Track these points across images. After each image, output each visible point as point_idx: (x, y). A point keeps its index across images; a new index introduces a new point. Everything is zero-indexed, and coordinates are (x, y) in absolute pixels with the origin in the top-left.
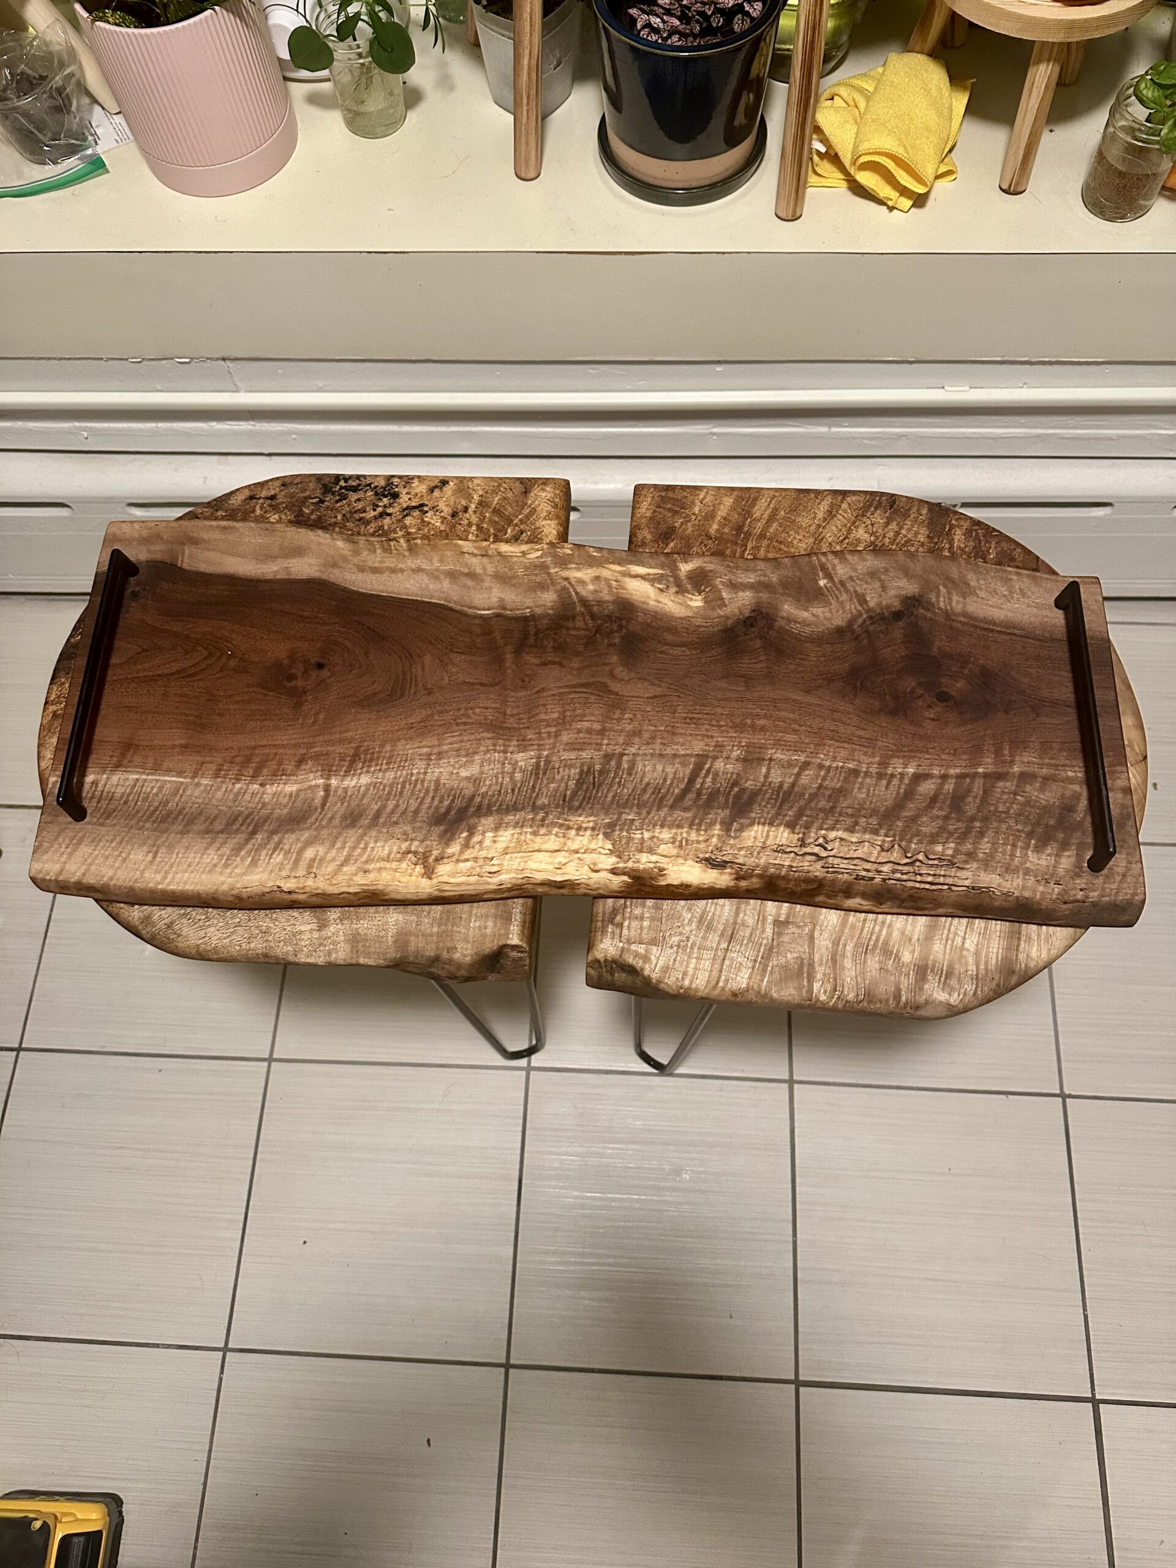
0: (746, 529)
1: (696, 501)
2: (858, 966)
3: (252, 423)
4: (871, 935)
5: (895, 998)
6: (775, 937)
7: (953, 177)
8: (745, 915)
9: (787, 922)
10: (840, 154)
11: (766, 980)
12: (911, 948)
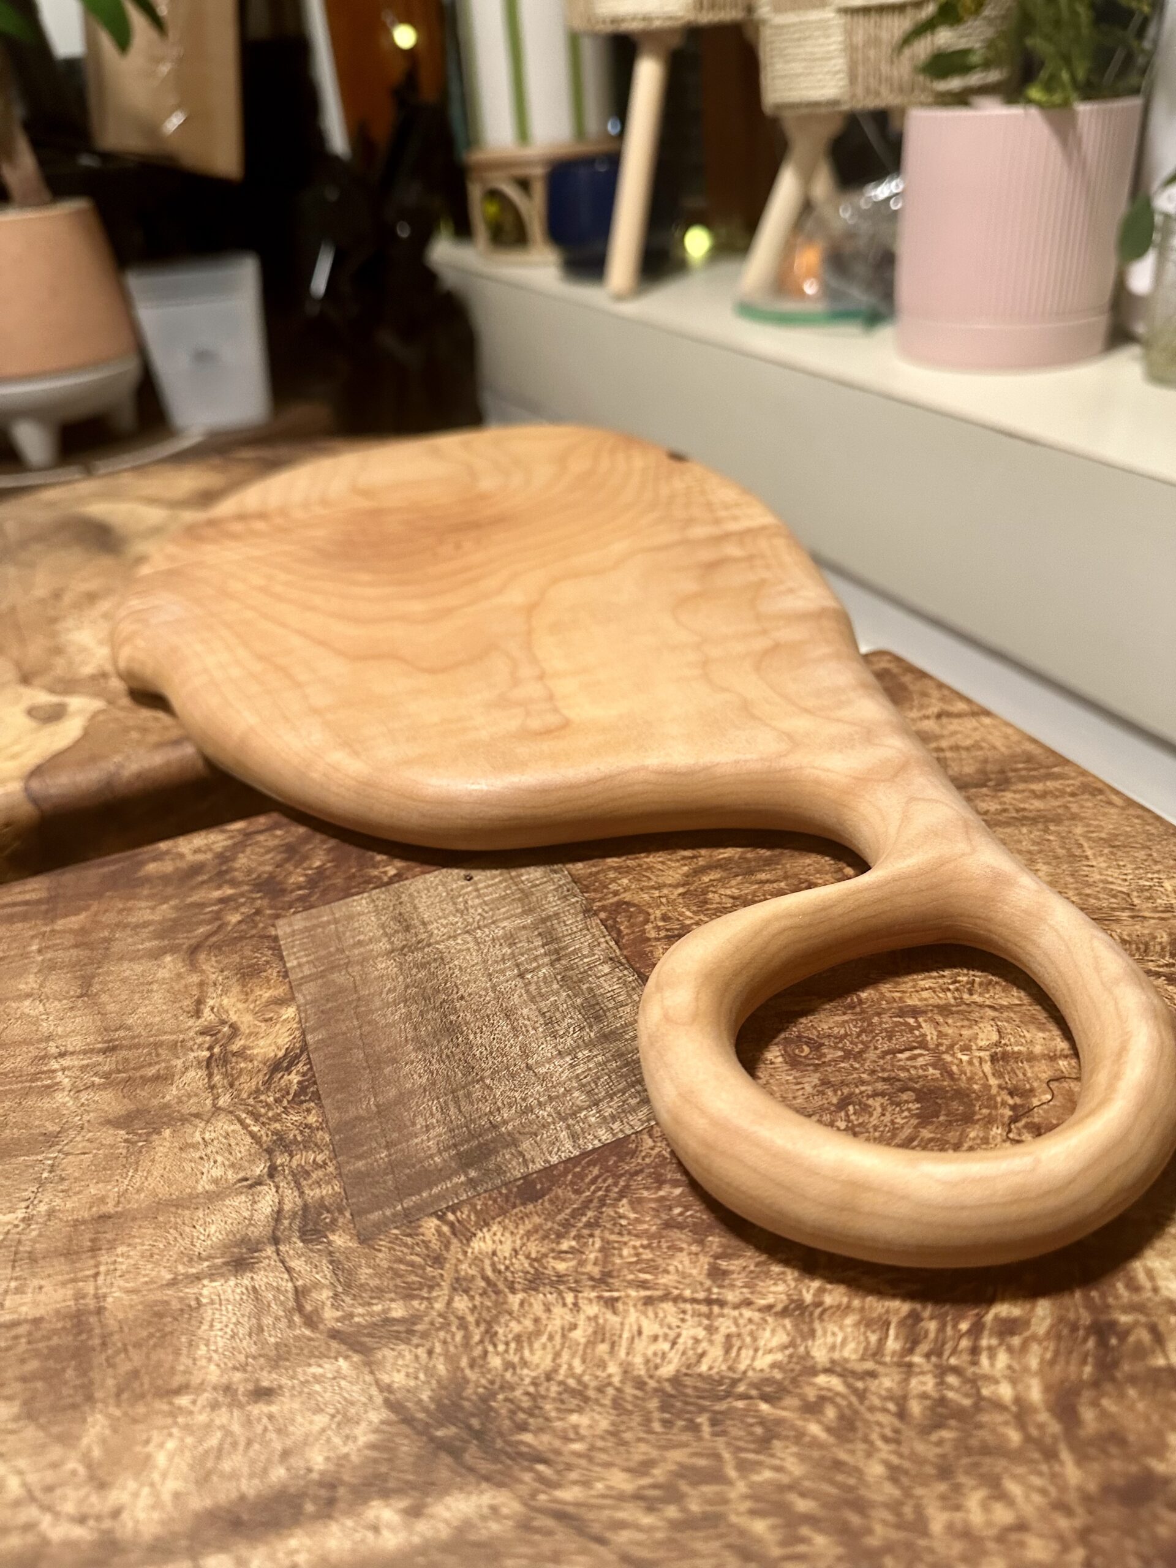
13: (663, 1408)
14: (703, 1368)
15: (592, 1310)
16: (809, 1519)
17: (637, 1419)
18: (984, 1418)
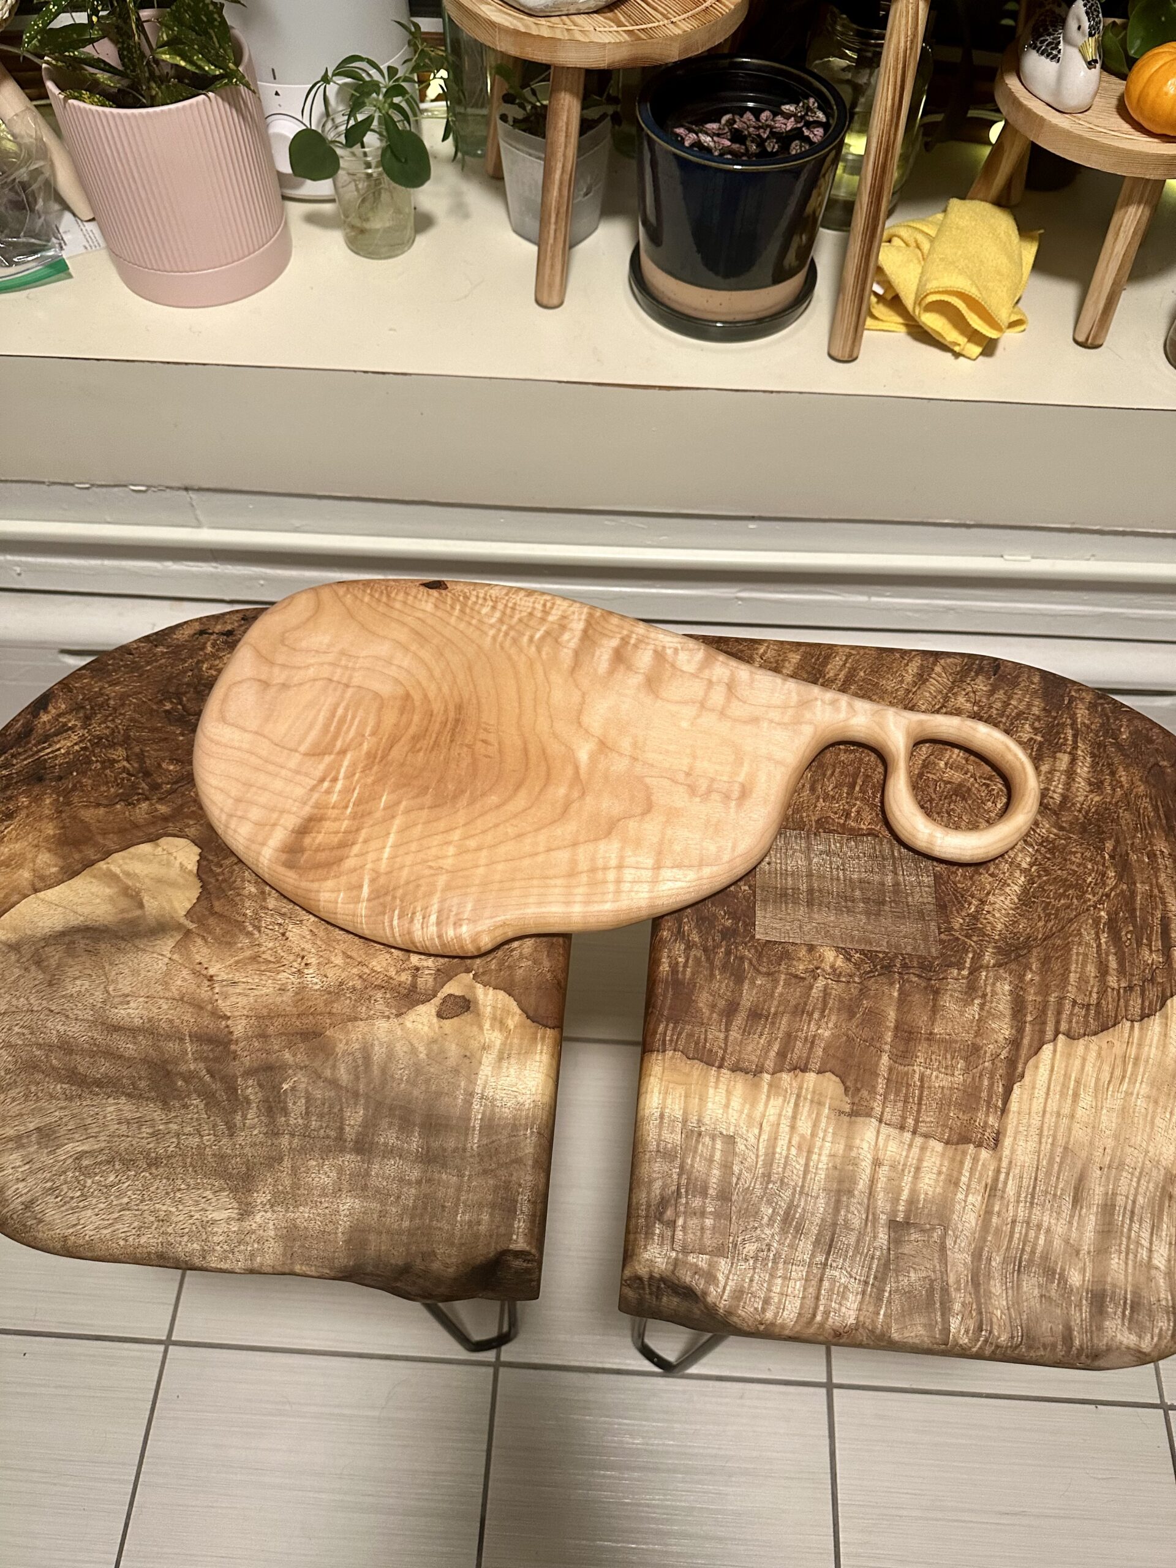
1: (755, 656)
2: (1010, 1291)
3: (214, 564)
4: (1024, 1245)
5: (1064, 1338)
6: (892, 1246)
7: (1022, 328)
8: (848, 1211)
9: (907, 1224)
10: (902, 295)
11: (882, 1312)
12: (1081, 1265)
13: (1026, 906)
14: (1019, 892)
15: (990, 908)
17: (1027, 913)
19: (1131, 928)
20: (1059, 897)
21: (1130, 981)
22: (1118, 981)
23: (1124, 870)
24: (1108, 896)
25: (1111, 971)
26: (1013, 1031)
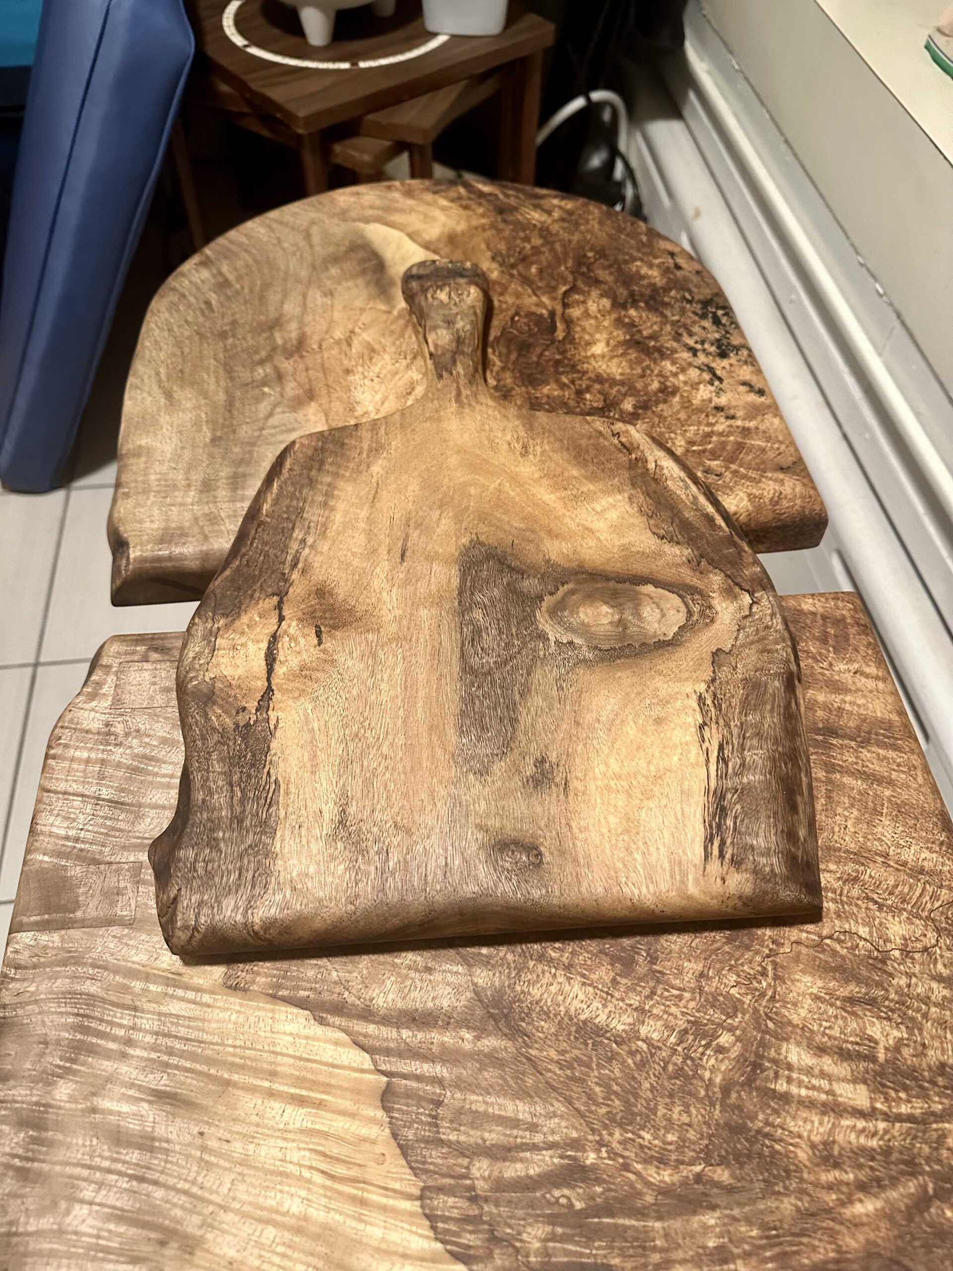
0: (834, 742)
1: (855, 666)
11: (46, 858)
12: (80, 1097)
13: (576, 1032)
14: (597, 1021)
15: (561, 979)
16: (615, 1093)
17: (566, 1032)
18: (694, 1081)
19: (578, 1205)
20: (604, 1082)
21: (486, 1200)
22: (484, 1179)
23: (680, 1198)
24: (626, 1167)
25: (499, 1165)
26: (382, 1012)
